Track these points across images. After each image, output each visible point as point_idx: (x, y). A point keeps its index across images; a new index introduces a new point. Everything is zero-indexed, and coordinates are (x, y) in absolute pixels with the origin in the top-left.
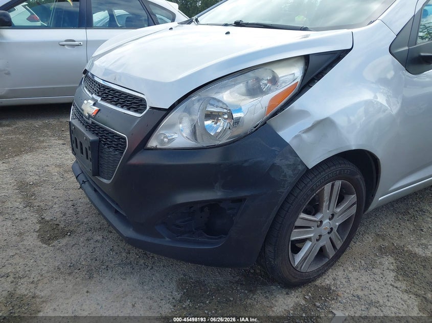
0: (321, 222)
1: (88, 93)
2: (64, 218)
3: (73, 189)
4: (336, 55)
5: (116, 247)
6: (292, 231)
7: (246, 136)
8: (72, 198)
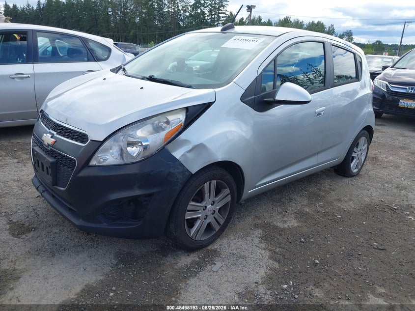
0: (206, 207)
1: (46, 128)
2: (28, 219)
3: (32, 198)
4: (205, 106)
5: (70, 236)
6: (185, 213)
7: (152, 156)
8: (32, 204)
